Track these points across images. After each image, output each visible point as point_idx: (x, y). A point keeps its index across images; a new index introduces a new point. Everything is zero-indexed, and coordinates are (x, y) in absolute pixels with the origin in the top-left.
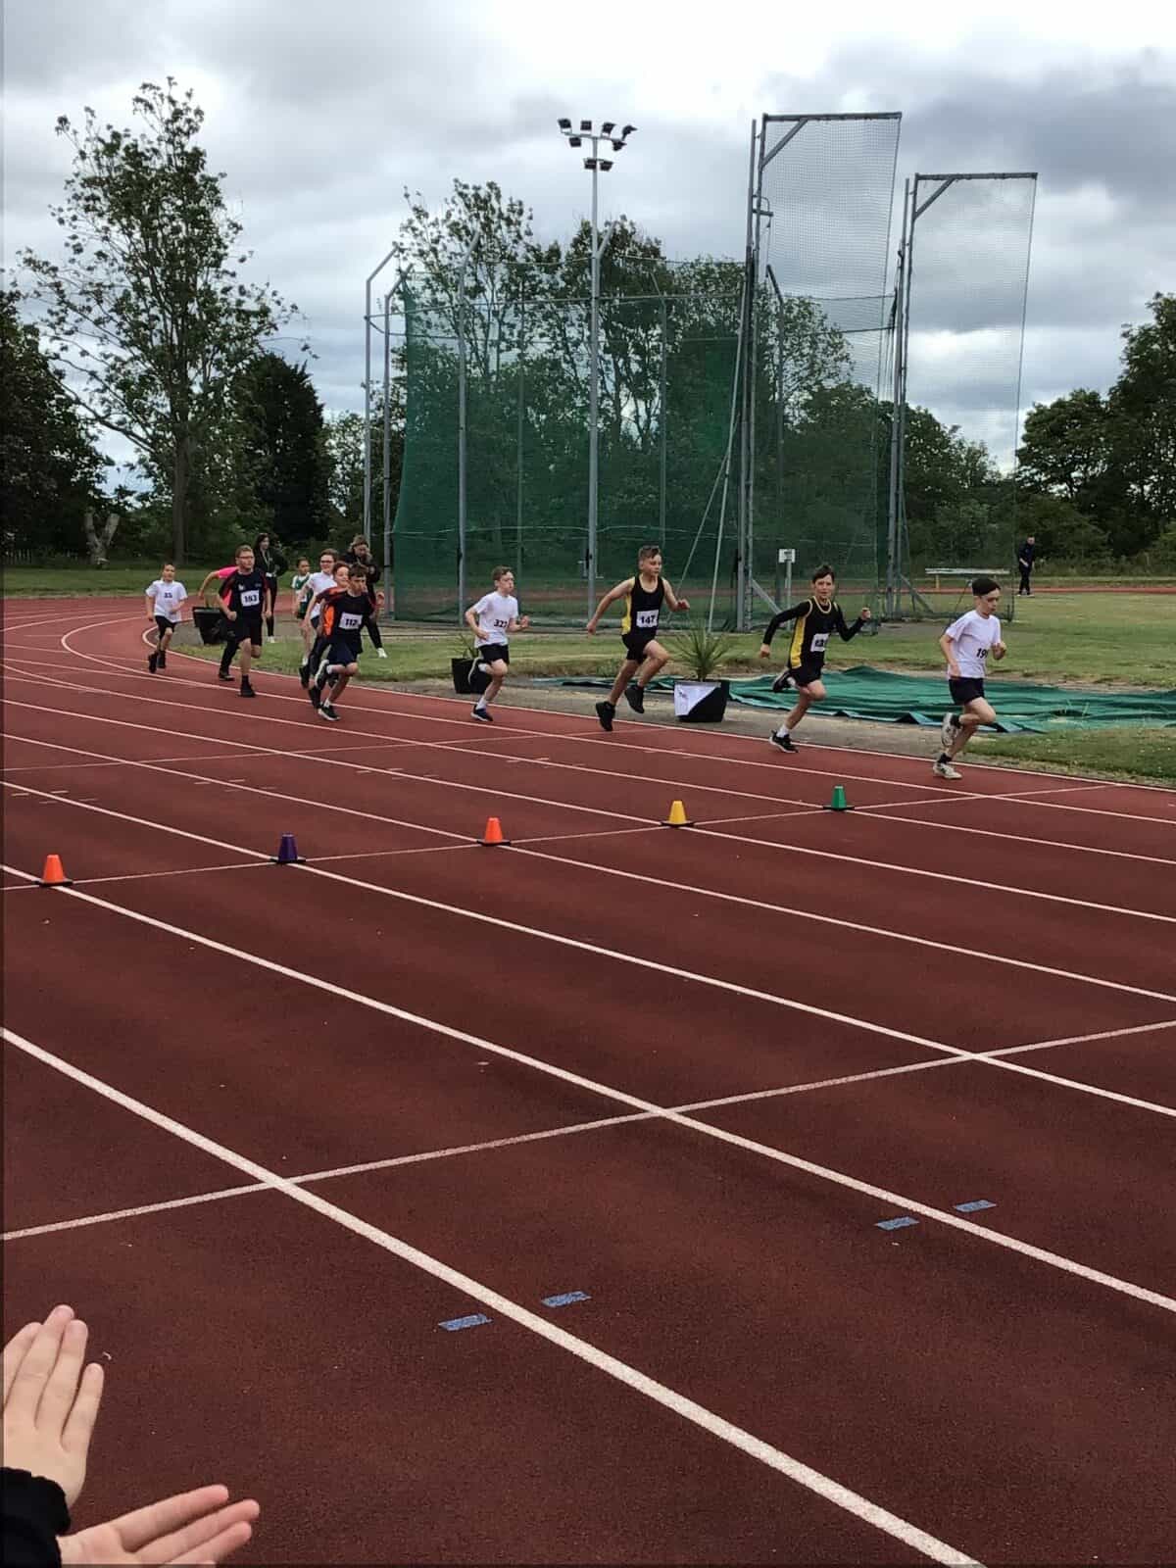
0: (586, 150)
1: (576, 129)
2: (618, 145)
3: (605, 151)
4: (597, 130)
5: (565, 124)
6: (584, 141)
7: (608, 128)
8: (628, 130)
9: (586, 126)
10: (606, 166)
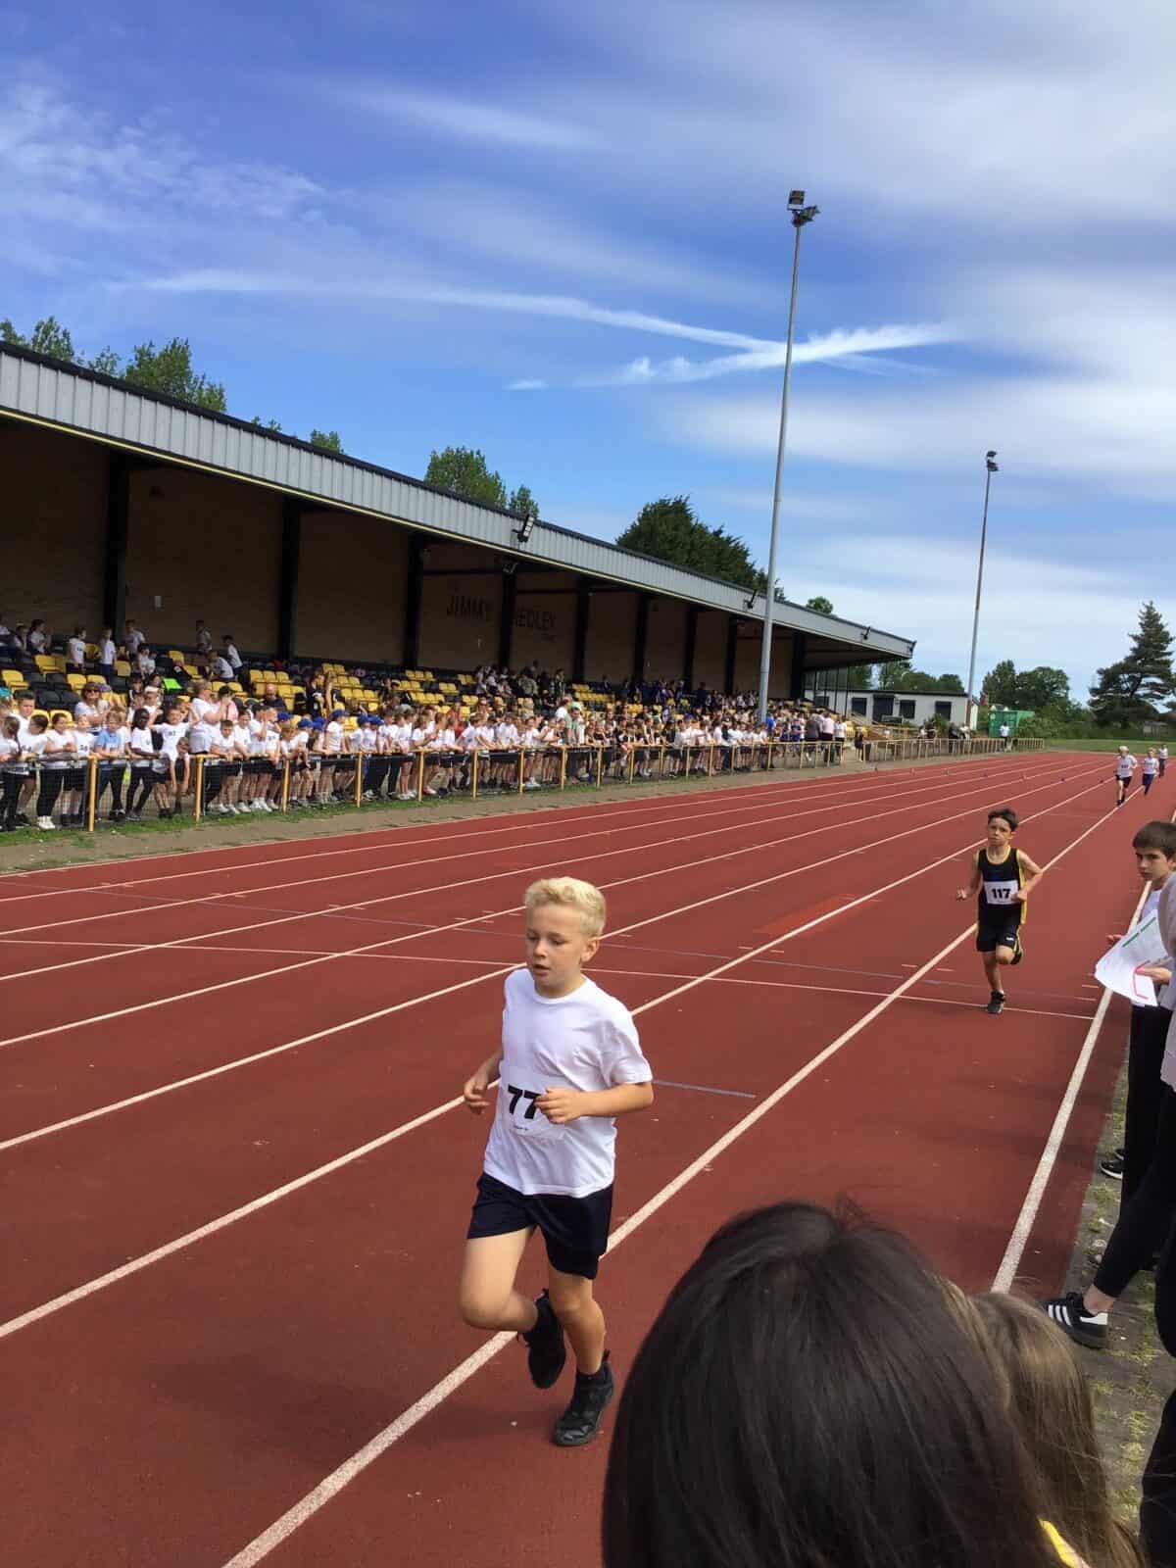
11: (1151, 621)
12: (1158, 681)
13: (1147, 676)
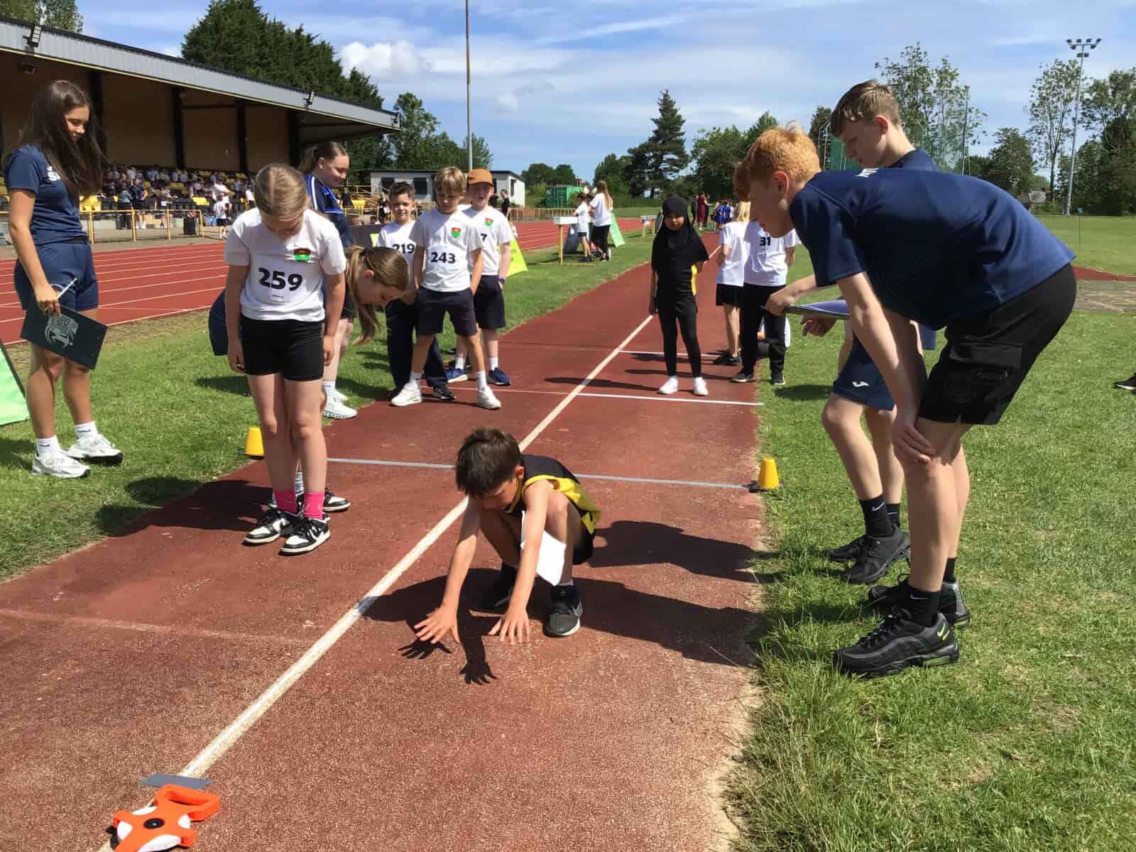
0: (1079, 50)
1: (1074, 43)
2: (1093, 47)
3: (1087, 49)
4: (1084, 41)
5: (1069, 41)
6: (1077, 47)
7: (1089, 41)
8: (1099, 40)
9: (1079, 41)
10: (1087, 55)
11: (667, 106)
12: (675, 157)
13: (666, 154)
